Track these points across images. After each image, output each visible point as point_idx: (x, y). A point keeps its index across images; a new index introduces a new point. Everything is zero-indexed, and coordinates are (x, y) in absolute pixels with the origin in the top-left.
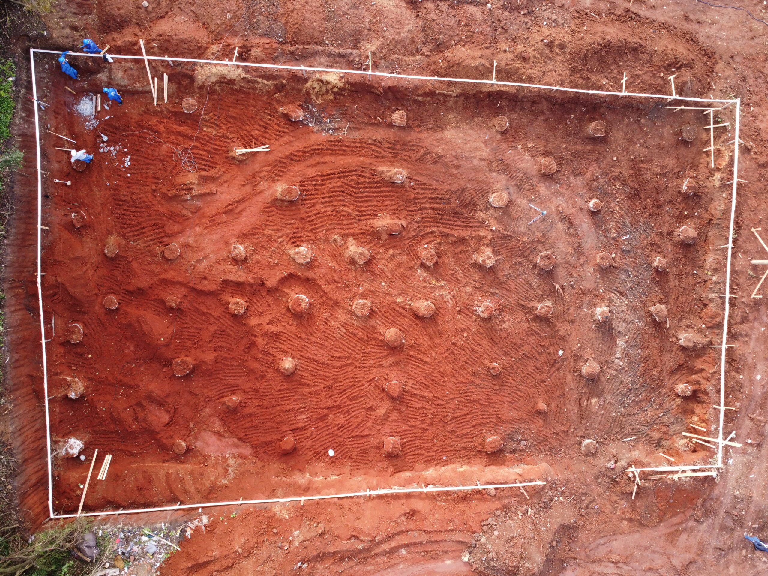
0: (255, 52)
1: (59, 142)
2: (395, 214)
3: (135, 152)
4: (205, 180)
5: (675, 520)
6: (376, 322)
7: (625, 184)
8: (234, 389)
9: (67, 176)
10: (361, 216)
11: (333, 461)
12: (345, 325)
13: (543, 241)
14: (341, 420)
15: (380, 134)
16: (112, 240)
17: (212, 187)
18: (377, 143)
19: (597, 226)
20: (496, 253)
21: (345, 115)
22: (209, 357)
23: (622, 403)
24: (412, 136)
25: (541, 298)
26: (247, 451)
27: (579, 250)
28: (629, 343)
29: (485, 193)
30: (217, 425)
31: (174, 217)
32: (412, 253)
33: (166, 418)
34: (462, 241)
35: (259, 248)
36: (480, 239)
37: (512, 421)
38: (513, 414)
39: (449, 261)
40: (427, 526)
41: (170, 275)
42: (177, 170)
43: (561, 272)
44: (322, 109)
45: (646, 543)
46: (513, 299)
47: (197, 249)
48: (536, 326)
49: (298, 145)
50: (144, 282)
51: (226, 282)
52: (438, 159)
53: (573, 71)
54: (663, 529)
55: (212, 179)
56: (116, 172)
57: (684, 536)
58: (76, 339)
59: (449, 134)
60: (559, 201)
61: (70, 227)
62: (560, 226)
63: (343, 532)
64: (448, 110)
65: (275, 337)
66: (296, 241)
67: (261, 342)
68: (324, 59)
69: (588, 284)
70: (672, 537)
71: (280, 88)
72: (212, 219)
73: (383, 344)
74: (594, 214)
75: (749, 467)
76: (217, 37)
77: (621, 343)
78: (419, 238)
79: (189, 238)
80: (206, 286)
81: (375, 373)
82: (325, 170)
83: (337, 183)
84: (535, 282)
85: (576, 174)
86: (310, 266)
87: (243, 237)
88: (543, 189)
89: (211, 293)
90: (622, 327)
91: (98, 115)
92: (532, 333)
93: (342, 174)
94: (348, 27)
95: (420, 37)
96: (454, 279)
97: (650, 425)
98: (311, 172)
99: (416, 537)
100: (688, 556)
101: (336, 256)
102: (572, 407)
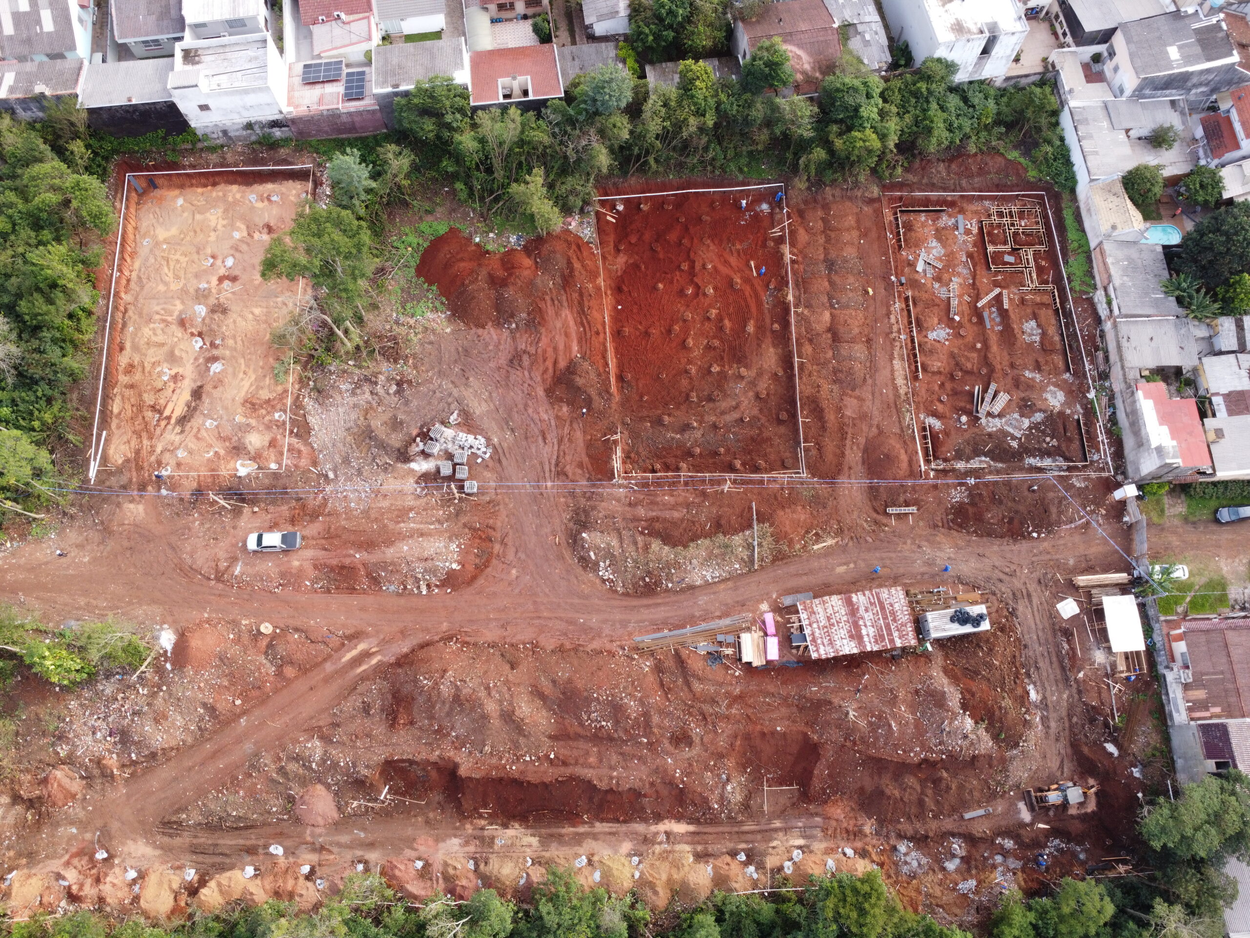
0: (796, 266)
1: (748, 197)
2: (732, 329)
3: (747, 225)
4: (738, 252)
5: (589, 466)
6: (681, 323)
7: (758, 435)
8: (647, 268)
9: (734, 200)
10: (729, 315)
11: (616, 308)
12: (679, 311)
13: (726, 396)
14: (635, 311)
15: (768, 321)
16: (708, 218)
17: (735, 254)
18: (763, 320)
19: (736, 421)
20: (718, 373)
21: (774, 306)
22: (661, 256)
23: (648, 438)
24: (768, 334)
25: (698, 396)
26: (619, 274)
27: (723, 413)
28: (678, 441)
29: (746, 367)
30: (631, 261)
31: (721, 241)
32: (714, 337)
33: (633, 241)
34: (722, 358)
35: (711, 274)
36: (724, 366)
37: (637, 385)
38: (641, 385)
39: (712, 354)
40: (593, 338)
41: (695, 241)
42: (741, 242)
43: (711, 405)
44: (776, 297)
45: (579, 449)
46: (696, 383)
47: (708, 251)
48: (683, 395)
49: (759, 288)
50: (692, 230)
51: (694, 262)
52: (759, 346)
53: (808, 397)
54: (586, 460)
55: (739, 255)
56: (738, 219)
57: (580, 472)
58: (666, 207)
59: (772, 350)
60: (746, 402)
61: (713, 202)
62: (734, 403)
63: (591, 304)
64: (783, 349)
65: (672, 282)
66: (715, 289)
67: (669, 276)
68: (797, 293)
69: (706, 418)
70: (580, 465)
71: (782, 278)
72: (722, 256)
73: (671, 326)
74: (741, 420)
75: (618, 500)
76: (801, 252)
77: (678, 436)
78: (722, 340)
79: (712, 247)
80: (692, 255)
81: (657, 324)
82: (749, 299)
83: (743, 304)
84: (706, 393)
85: (761, 410)
86: (705, 294)
87: (714, 268)
88: (751, 394)
89: (689, 256)
90: (686, 436)
91: (762, 211)
92: (681, 393)
93: (748, 306)
94: (813, 302)
95: (814, 333)
96: (703, 356)
97: (638, 453)
98: (747, 294)
99: (588, 334)
100: (570, 474)
101: (711, 306)
102: (645, 413)
